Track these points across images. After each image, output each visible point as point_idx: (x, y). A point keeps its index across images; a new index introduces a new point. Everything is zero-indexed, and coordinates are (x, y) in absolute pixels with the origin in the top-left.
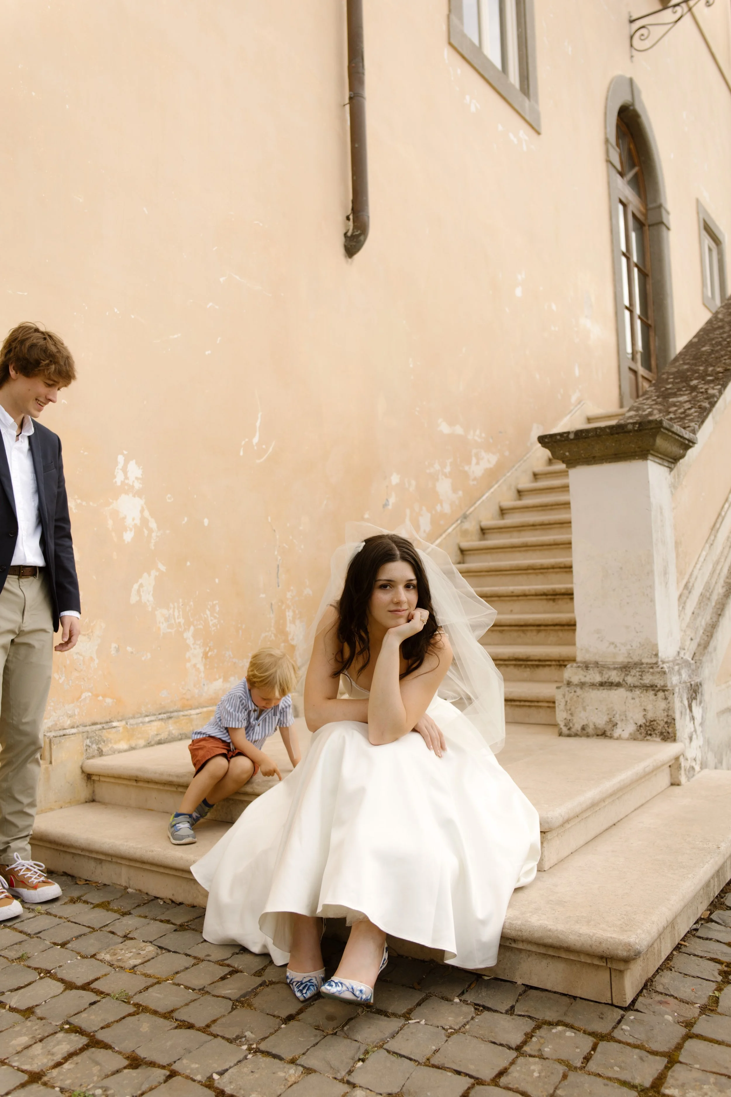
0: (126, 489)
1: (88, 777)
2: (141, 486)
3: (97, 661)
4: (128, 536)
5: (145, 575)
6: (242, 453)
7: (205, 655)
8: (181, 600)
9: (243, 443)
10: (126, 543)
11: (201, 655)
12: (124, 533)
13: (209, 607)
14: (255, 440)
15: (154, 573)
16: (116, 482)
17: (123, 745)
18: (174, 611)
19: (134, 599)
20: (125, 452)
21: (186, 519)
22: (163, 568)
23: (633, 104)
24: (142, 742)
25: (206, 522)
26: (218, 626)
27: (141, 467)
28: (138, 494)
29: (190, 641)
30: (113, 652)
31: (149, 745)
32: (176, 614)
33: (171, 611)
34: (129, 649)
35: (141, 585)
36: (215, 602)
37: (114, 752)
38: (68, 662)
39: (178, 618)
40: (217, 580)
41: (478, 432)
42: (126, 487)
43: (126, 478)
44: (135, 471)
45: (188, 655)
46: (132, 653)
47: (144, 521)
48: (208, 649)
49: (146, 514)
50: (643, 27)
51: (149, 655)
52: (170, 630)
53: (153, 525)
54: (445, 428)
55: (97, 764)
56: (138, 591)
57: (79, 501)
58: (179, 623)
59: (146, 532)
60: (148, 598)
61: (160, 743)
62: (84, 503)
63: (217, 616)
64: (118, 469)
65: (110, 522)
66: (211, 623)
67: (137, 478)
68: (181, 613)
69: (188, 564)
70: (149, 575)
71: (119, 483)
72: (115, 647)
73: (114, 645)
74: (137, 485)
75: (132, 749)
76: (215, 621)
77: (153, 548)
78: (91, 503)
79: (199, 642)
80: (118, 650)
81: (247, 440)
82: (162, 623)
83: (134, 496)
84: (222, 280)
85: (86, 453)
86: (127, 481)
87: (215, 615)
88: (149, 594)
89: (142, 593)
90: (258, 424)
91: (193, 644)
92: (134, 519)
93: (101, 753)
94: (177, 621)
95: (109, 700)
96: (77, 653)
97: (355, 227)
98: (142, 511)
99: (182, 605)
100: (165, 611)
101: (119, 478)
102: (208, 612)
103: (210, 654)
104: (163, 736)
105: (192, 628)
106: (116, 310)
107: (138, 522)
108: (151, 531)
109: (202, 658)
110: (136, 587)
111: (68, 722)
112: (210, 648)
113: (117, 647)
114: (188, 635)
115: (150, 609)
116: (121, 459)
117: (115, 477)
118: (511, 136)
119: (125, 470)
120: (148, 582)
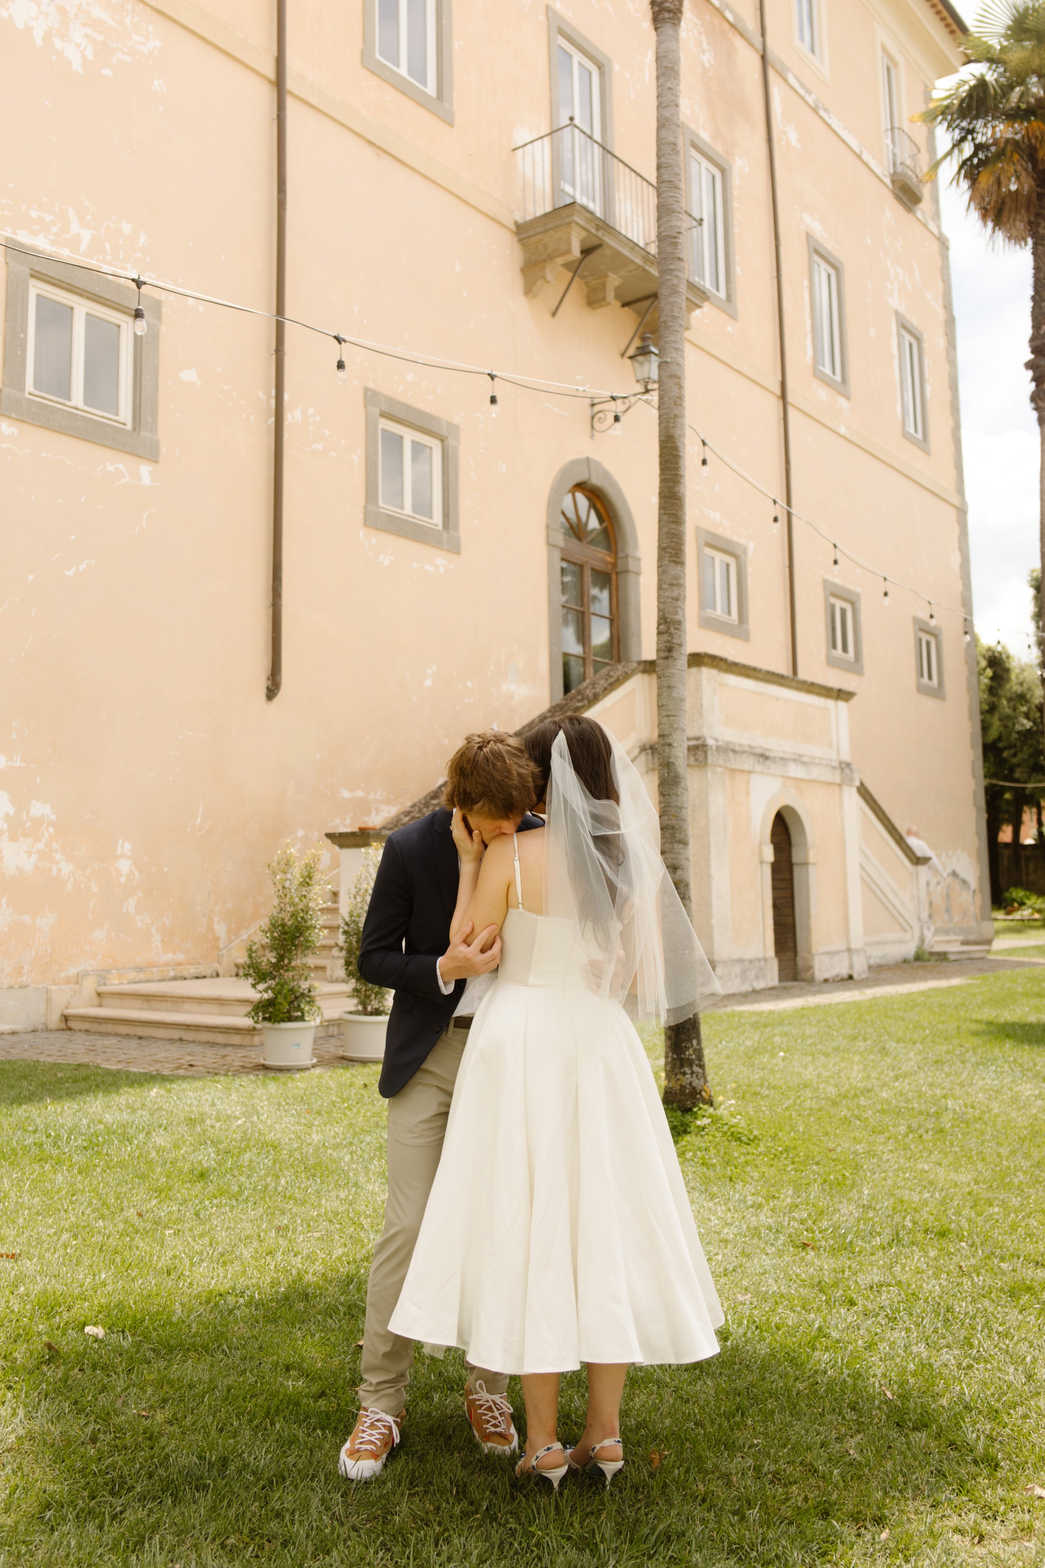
0: (123, 856)
1: (99, 994)
4: (123, 880)
5: (131, 898)
6: (189, 830)
7: (163, 940)
8: (150, 911)
9: (191, 824)
10: (122, 882)
11: (160, 940)
12: (121, 878)
13: (166, 915)
14: (198, 821)
15: (136, 897)
16: (117, 853)
17: (116, 982)
18: (146, 917)
19: (124, 910)
20: (123, 838)
21: (154, 869)
22: (140, 894)
23: (589, 479)
24: (125, 981)
25: (166, 869)
26: (170, 925)
27: (131, 844)
28: (129, 858)
29: (154, 932)
30: (113, 936)
31: (129, 983)
33: (144, 917)
34: (121, 935)
35: (129, 904)
36: (169, 912)
37: (112, 984)
39: (148, 920)
40: (171, 901)
41: (379, 792)
43: (123, 850)
44: (127, 846)
45: (153, 939)
47: (131, 871)
48: (165, 937)
49: (133, 868)
50: (600, 412)
51: (131, 939)
52: (143, 927)
53: (136, 873)
54: (346, 794)
55: (102, 989)
56: (127, 906)
57: (99, 864)
58: (149, 923)
59: (132, 877)
60: (132, 910)
61: (135, 982)
62: (102, 865)
63: (170, 919)
64: (119, 846)
65: (114, 873)
66: (166, 923)
67: (128, 850)
68: (150, 918)
69: (155, 892)
70: (133, 898)
71: (119, 853)
73: (113, 933)
74: (129, 854)
75: (120, 984)
76: (169, 922)
77: (135, 884)
78: (105, 864)
79: (159, 933)
80: (115, 936)
81: (193, 822)
82: (139, 923)
83: (127, 859)
84: (181, 737)
85: (103, 840)
86: (123, 852)
88: (133, 908)
89: (129, 907)
90: (200, 812)
91: (156, 934)
92: (126, 871)
93: (105, 984)
94: (147, 922)
95: (110, 960)
96: (96, 936)
97: (273, 685)
98: (130, 866)
99: (151, 914)
100: (141, 917)
101: (119, 851)
102: (165, 918)
104: (137, 979)
105: (155, 925)
107: (128, 872)
108: (135, 876)
110: (126, 904)
111: (90, 969)
112: (167, 936)
113: (115, 934)
114: (153, 929)
115: (133, 916)
116: (120, 841)
118: (427, 567)
119: (122, 847)
120: (132, 902)
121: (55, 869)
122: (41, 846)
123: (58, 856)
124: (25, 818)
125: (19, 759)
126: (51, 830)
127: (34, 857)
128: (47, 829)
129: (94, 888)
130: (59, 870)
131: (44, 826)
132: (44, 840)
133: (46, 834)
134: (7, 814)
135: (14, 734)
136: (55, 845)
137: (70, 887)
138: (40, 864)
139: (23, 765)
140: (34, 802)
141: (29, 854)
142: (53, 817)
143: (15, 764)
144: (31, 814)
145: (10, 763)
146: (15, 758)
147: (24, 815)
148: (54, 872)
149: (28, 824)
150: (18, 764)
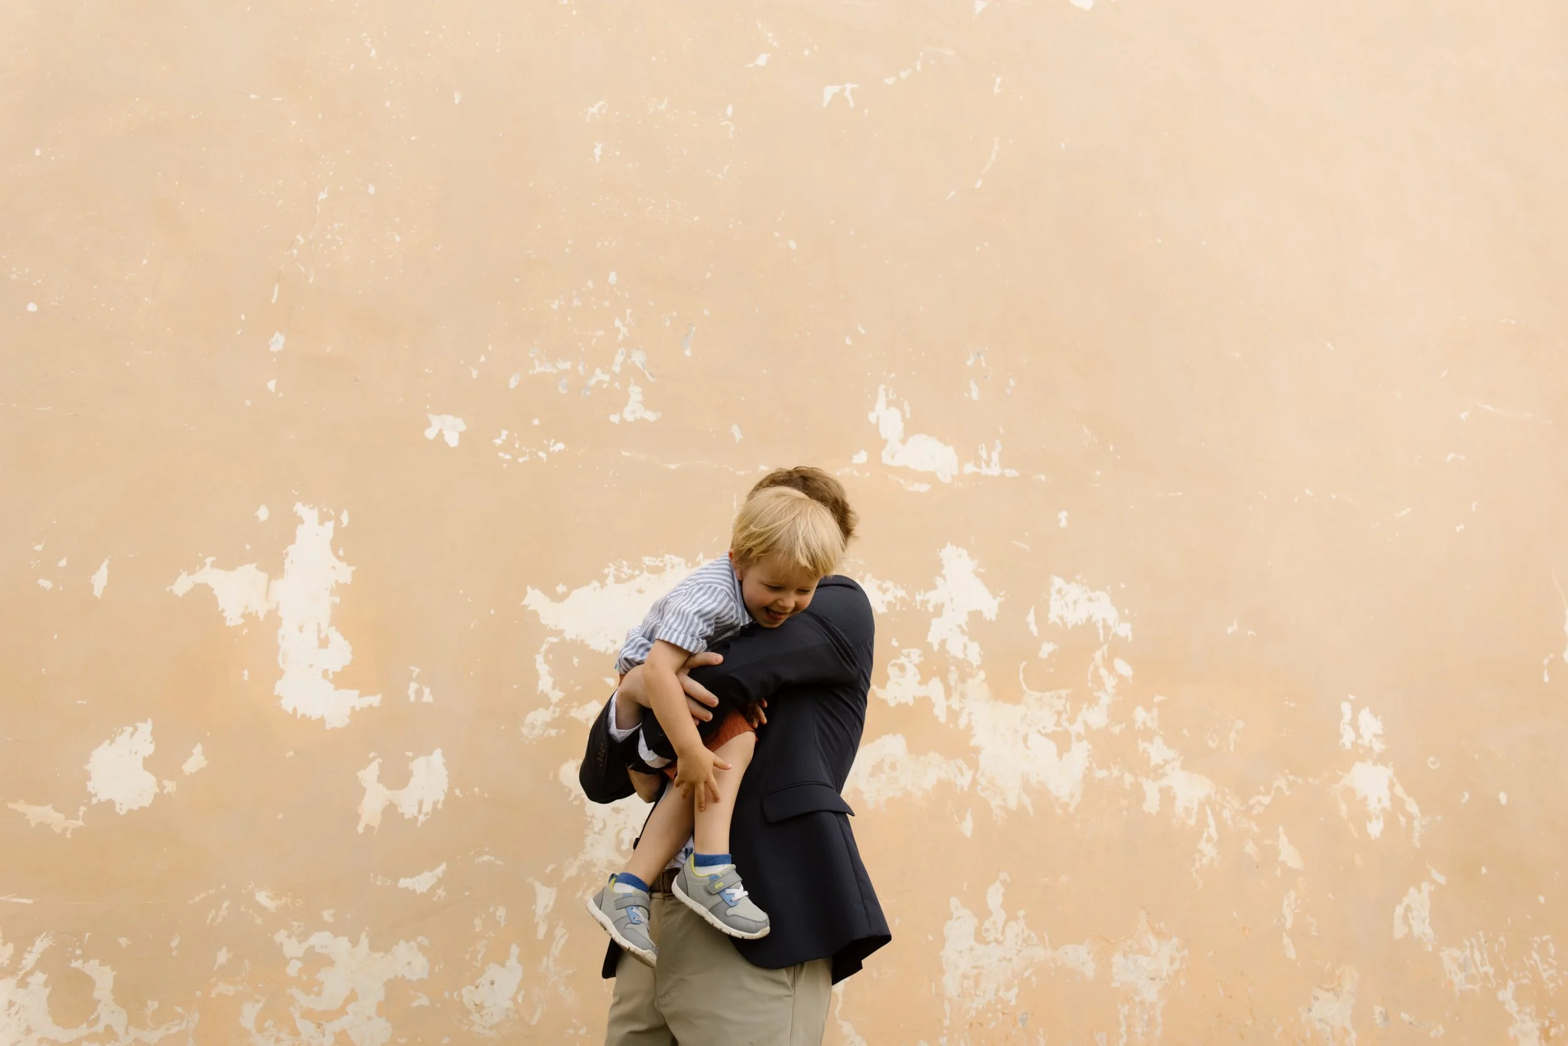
0: (1361, 753)
2: (1383, 747)
3: (1354, 1035)
4: (1375, 828)
5: (1412, 890)
6: (1546, 679)
7: (1545, 1034)
8: (1481, 933)
9: (1546, 662)
10: (1373, 838)
11: (1537, 1033)
12: (1368, 823)
13: (1536, 946)
14: (1567, 654)
15: (1426, 886)
16: (1343, 744)
18: (1472, 953)
19: (1399, 931)
20: (1352, 697)
21: (1467, 795)
22: (1441, 879)
25: (1503, 798)
26: (1560, 981)
27: (1380, 717)
28: (1381, 759)
29: (1512, 1007)
30: (1379, 1020)
32: (1477, 957)
33: (1468, 952)
34: (1404, 1016)
35: (1408, 909)
36: (1545, 938)
38: (1308, 1035)
39: (1482, 965)
40: (1542, 899)
42: (1361, 751)
43: (1359, 736)
44: (1370, 725)
45: (1512, 1031)
46: (1411, 1023)
47: (1398, 803)
48: (1547, 1023)
49: (1399, 790)
51: (1441, 1030)
52: (1470, 986)
53: (1412, 807)
56: (1405, 918)
57: (1291, 778)
58: (1486, 974)
59: (1403, 820)
60: (1423, 928)
62: (1300, 781)
63: (1555, 963)
64: (1344, 724)
65: (1344, 807)
66: (1545, 975)
67: (1375, 735)
68: (1485, 956)
69: (1484, 870)
70: (1420, 891)
71: (1348, 746)
72: (1382, 1013)
73: (1378, 1009)
74: (1378, 747)
76: (1553, 972)
77: (1418, 845)
78: (1310, 780)
79: (1528, 1010)
80: (1386, 1018)
81: (1552, 656)
82: (1456, 973)
83: (1375, 764)
84: (1463, 416)
85: (1292, 705)
86: (1360, 742)
87: (1550, 960)
88: (1424, 922)
89: (1411, 921)
90: (1566, 628)
91: (1519, 1012)
92: (1380, 800)
94: (1482, 970)
96: (1321, 1020)
98: (1391, 787)
99: (1486, 942)
100: (1456, 953)
101: (1348, 737)
102: (1535, 956)
103: (1553, 1031)
105: (1511, 983)
106: (1308, 492)
107: (1387, 803)
108: (1410, 817)
109: (1540, 1038)
110: (1399, 910)
112: (1550, 1019)
113: (1384, 1011)
114: (1506, 995)
115: (1430, 949)
116: (1346, 708)
117: (1341, 736)
119: (1354, 724)
120: (1418, 899)
121: (1152, 790)
122: (1096, 717)
123: (1157, 751)
124: (1034, 628)
125: (995, 456)
126: (1123, 668)
127: (1080, 753)
128: (1111, 669)
129: (1290, 856)
130: (1167, 796)
131: (1098, 655)
132: (1105, 699)
133: (1110, 682)
134: (975, 616)
135: (974, 387)
136: (1140, 714)
137: (1209, 850)
138: (1101, 774)
139: (1011, 473)
140: (1058, 582)
141: (1062, 742)
142: (1124, 630)
143: (984, 471)
144: (1053, 617)
145: (969, 468)
146: (983, 454)
147: (1031, 618)
148: (1152, 804)
149: (1047, 649)
150: (995, 470)
